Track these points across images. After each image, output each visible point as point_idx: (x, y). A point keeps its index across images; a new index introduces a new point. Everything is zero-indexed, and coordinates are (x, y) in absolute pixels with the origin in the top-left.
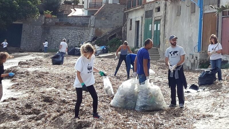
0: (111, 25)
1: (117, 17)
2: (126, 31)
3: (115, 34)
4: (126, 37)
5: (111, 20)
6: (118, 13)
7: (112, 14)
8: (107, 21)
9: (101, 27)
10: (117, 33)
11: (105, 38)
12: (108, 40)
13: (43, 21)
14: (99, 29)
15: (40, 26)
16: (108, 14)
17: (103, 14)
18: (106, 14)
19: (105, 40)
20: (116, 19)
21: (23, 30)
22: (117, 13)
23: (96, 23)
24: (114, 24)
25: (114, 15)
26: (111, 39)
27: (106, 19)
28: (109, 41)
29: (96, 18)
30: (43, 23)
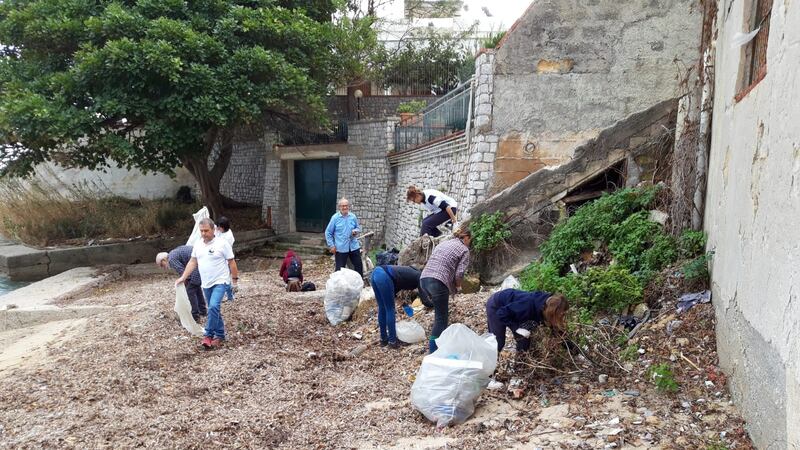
0: (602, 106)
1: (648, 48)
2: (703, 130)
3: (620, 165)
4: (704, 178)
5: (608, 71)
6: (659, 15)
7: (612, 28)
8: (578, 82)
9: (536, 125)
10: (636, 158)
11: (534, 197)
12: (554, 215)
13: (389, 140)
14: (525, 138)
15: (382, 161)
16: (587, 32)
17: (545, 37)
18: (568, 32)
19: (532, 216)
20: (640, 64)
21: (340, 180)
22: (648, 17)
23: (501, 104)
24: (629, 100)
25: (630, 33)
26: (579, 203)
27: (572, 66)
28: (562, 216)
29: (498, 66)
30: (391, 147)
